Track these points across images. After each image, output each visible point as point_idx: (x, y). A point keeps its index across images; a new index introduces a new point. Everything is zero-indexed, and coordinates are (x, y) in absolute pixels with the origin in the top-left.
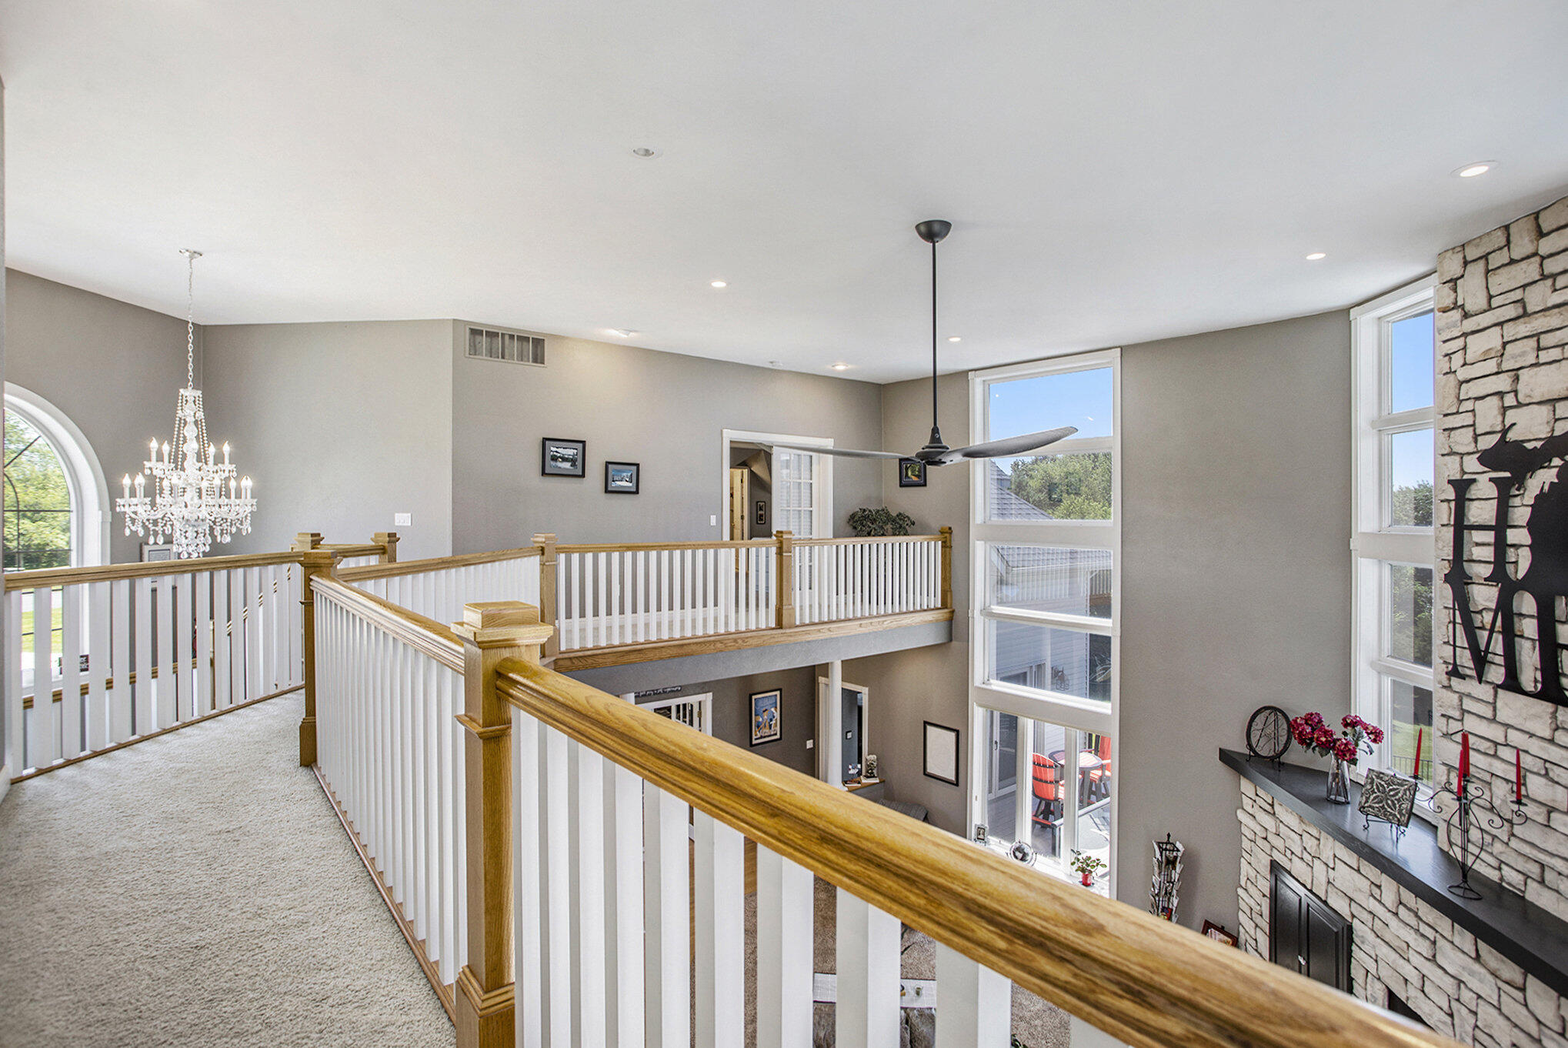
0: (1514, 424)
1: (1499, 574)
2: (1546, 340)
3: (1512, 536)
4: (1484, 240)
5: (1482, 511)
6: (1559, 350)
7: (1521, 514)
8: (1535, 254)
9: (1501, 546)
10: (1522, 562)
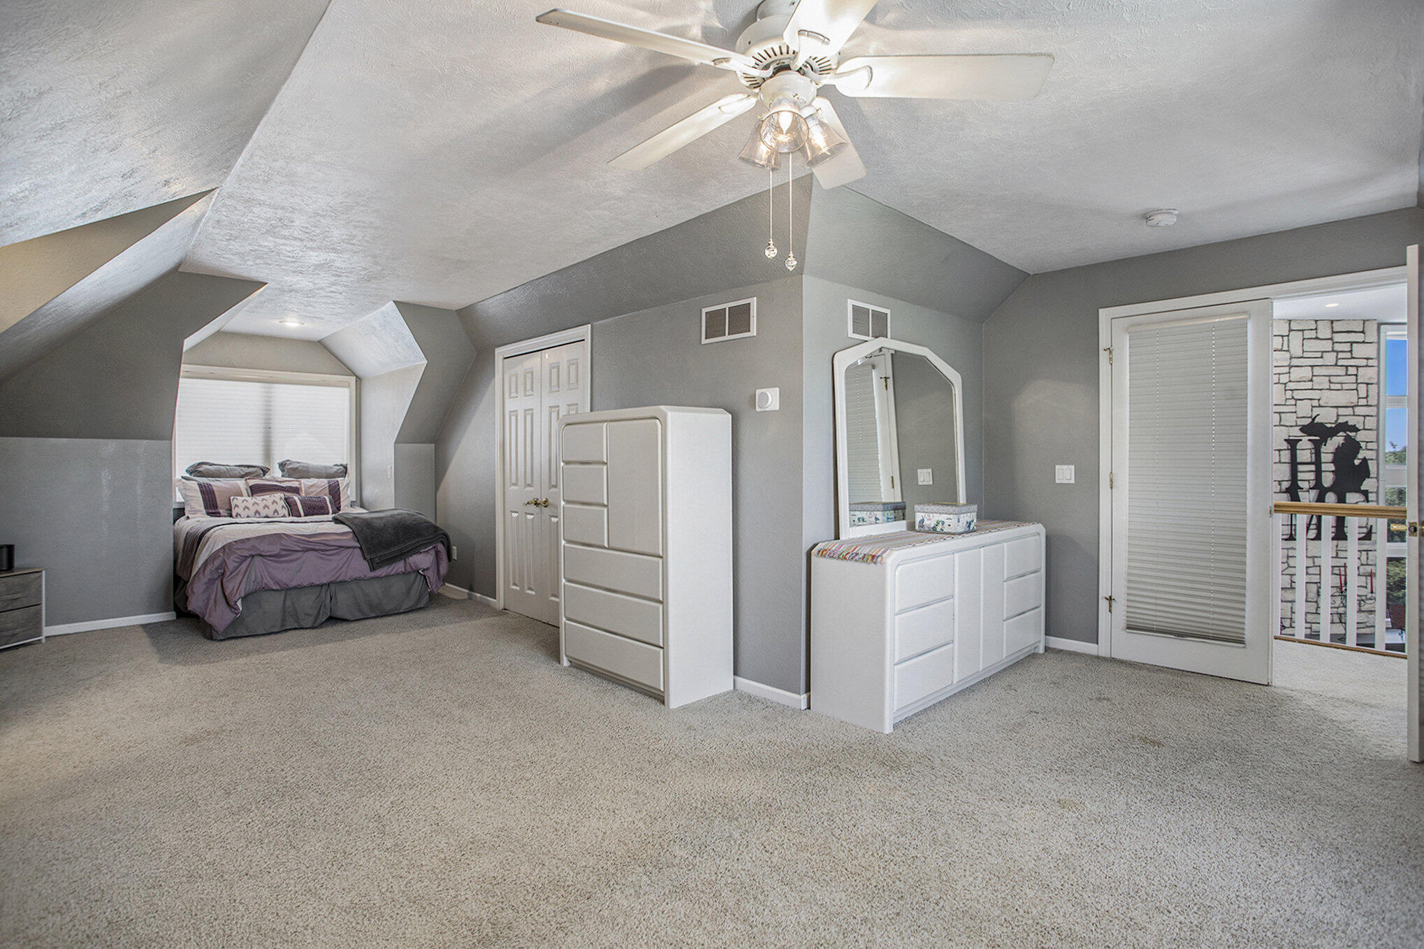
0: (1318, 415)
1: (1318, 485)
2: (1333, 379)
3: (1324, 467)
4: (1303, 322)
5: (1305, 454)
6: (1340, 385)
7: (1327, 457)
8: (1331, 339)
9: (1318, 472)
10: (1328, 480)
